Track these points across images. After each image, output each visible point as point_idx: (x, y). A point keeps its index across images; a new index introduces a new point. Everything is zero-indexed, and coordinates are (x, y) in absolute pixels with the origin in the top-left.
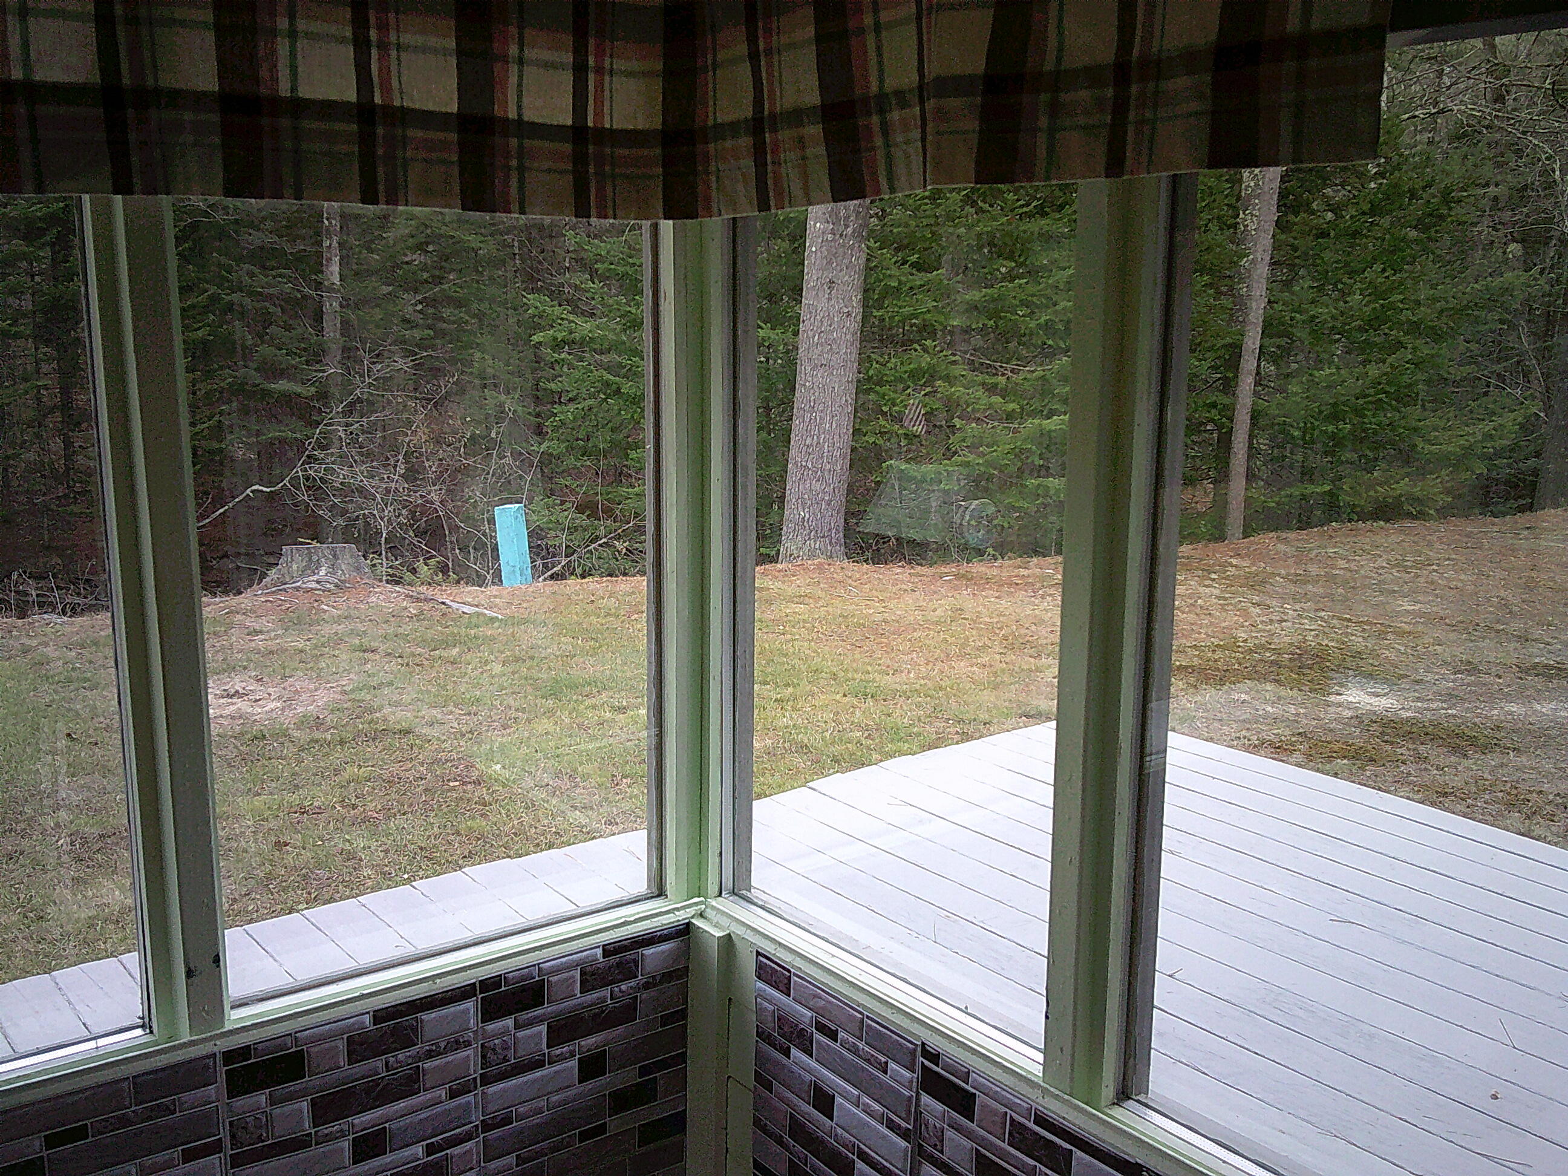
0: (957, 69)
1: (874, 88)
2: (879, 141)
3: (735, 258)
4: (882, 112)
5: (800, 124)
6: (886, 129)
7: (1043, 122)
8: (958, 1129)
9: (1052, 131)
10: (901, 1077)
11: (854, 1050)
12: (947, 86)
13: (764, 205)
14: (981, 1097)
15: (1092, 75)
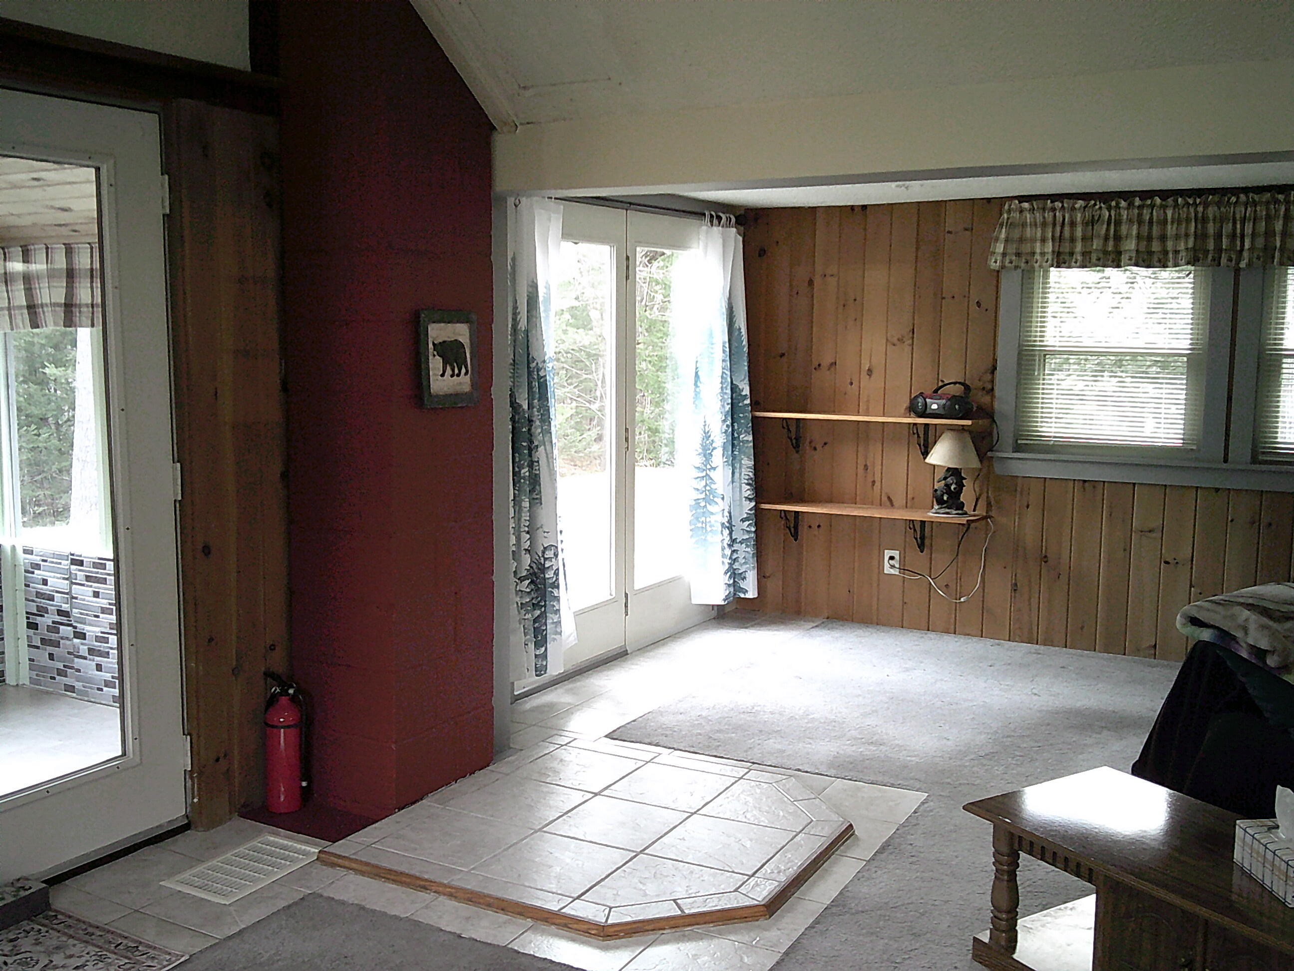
0: (58, 301)
1: (40, 302)
2: (42, 315)
3: (5, 341)
4: (42, 308)
5: (21, 309)
6: (44, 312)
7: (78, 314)
8: (80, 570)
9: (80, 317)
10: (66, 563)
11: (52, 562)
12: (58, 305)
13: (12, 329)
14: (85, 560)
15: (87, 305)
